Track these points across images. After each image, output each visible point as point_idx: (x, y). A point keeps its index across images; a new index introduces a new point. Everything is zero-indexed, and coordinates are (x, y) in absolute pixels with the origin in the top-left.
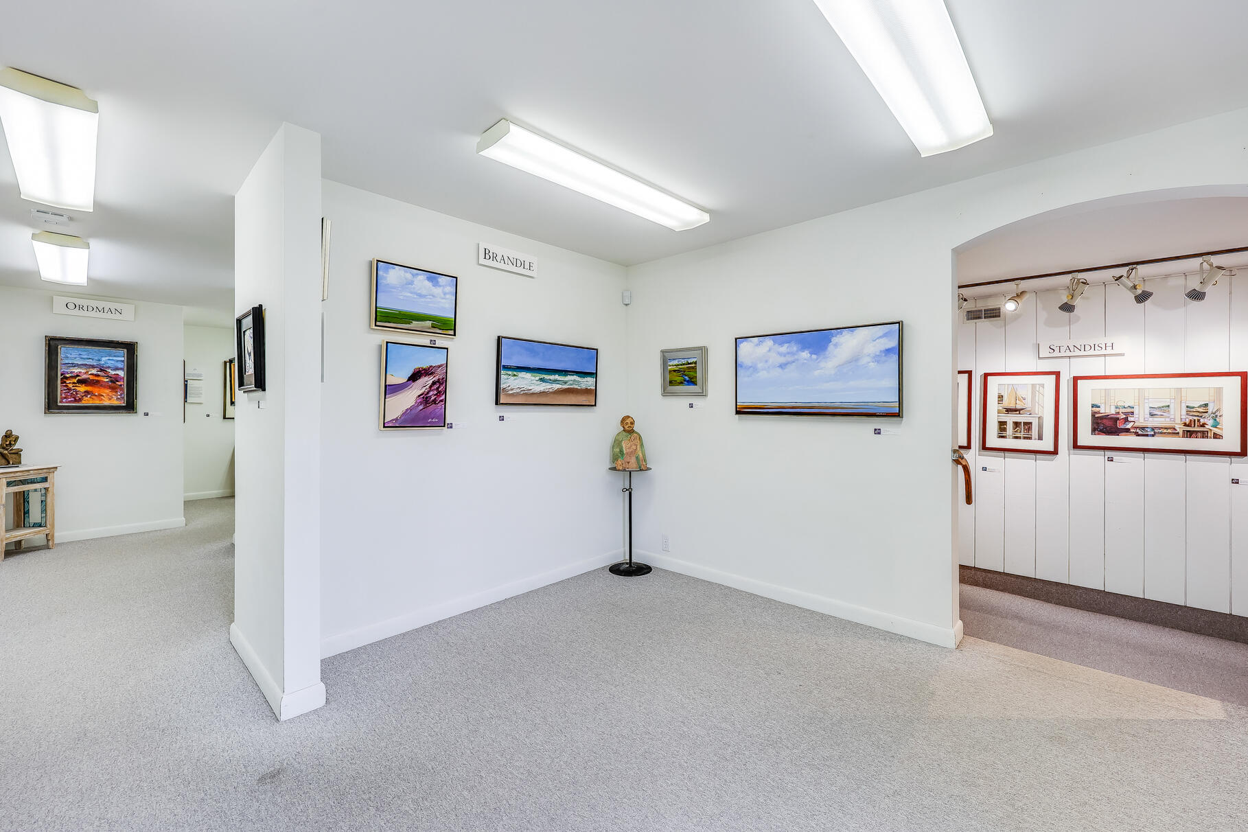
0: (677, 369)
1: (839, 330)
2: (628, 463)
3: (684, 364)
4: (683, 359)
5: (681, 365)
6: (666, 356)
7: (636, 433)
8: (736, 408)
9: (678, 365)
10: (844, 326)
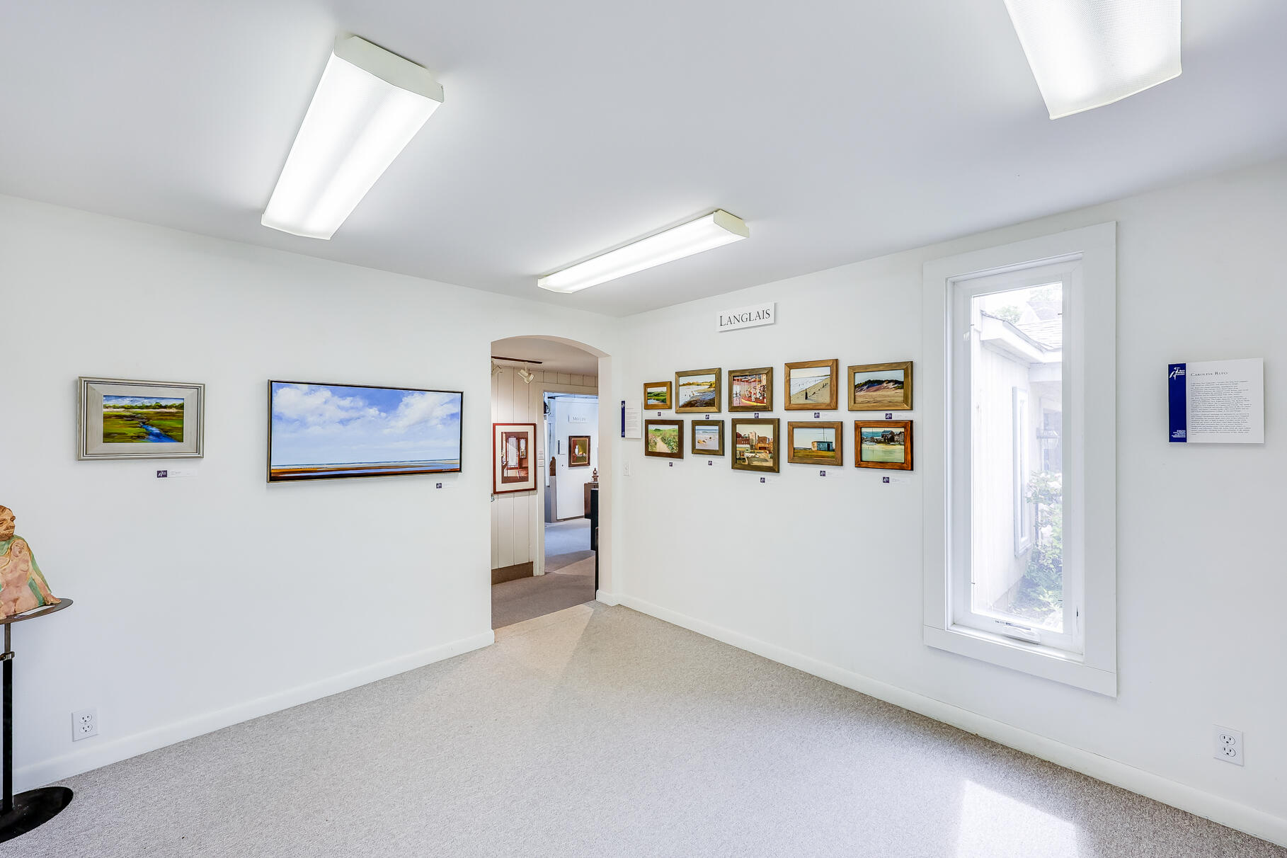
0: (128, 414)
1: (410, 391)
2: (15, 601)
3: (147, 407)
4: (145, 398)
5: (140, 408)
6: (84, 387)
7: (19, 538)
8: (270, 473)
9: (132, 407)
10: (417, 388)
